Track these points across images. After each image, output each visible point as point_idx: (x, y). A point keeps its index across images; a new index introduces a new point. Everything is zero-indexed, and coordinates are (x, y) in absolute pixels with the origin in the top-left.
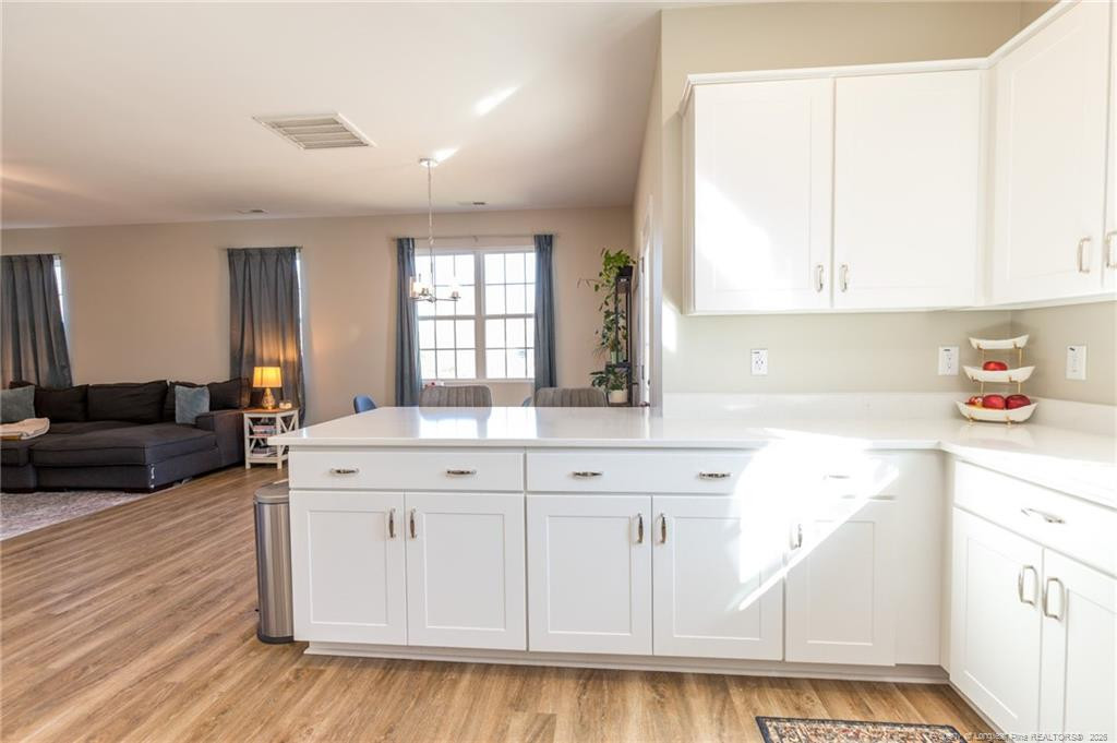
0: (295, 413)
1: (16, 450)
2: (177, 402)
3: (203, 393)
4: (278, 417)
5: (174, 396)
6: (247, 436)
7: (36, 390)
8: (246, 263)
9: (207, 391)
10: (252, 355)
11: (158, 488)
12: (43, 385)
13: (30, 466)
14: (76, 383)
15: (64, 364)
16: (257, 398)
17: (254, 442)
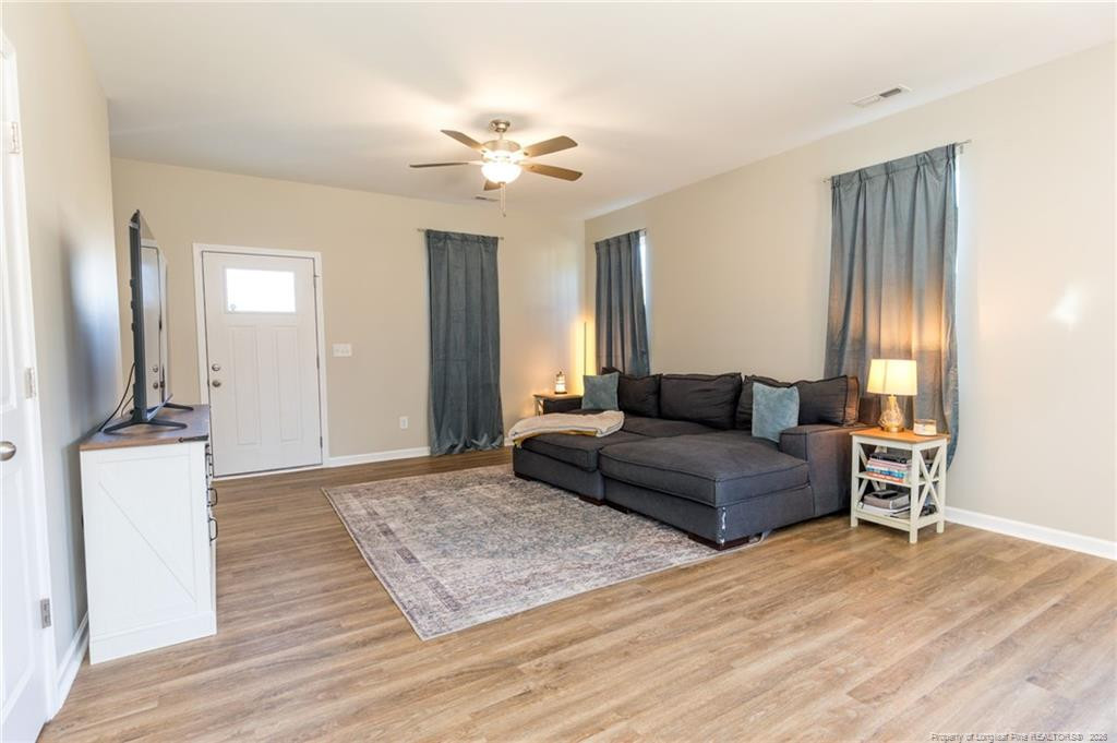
0: (943, 444)
1: (587, 452)
2: (754, 407)
3: (790, 398)
4: (917, 450)
5: (751, 396)
6: (856, 473)
7: (620, 377)
8: (861, 191)
9: (795, 391)
10: (862, 340)
11: (730, 545)
12: (627, 372)
13: (598, 473)
14: (653, 373)
15: (643, 350)
16: (871, 410)
17: (864, 484)
